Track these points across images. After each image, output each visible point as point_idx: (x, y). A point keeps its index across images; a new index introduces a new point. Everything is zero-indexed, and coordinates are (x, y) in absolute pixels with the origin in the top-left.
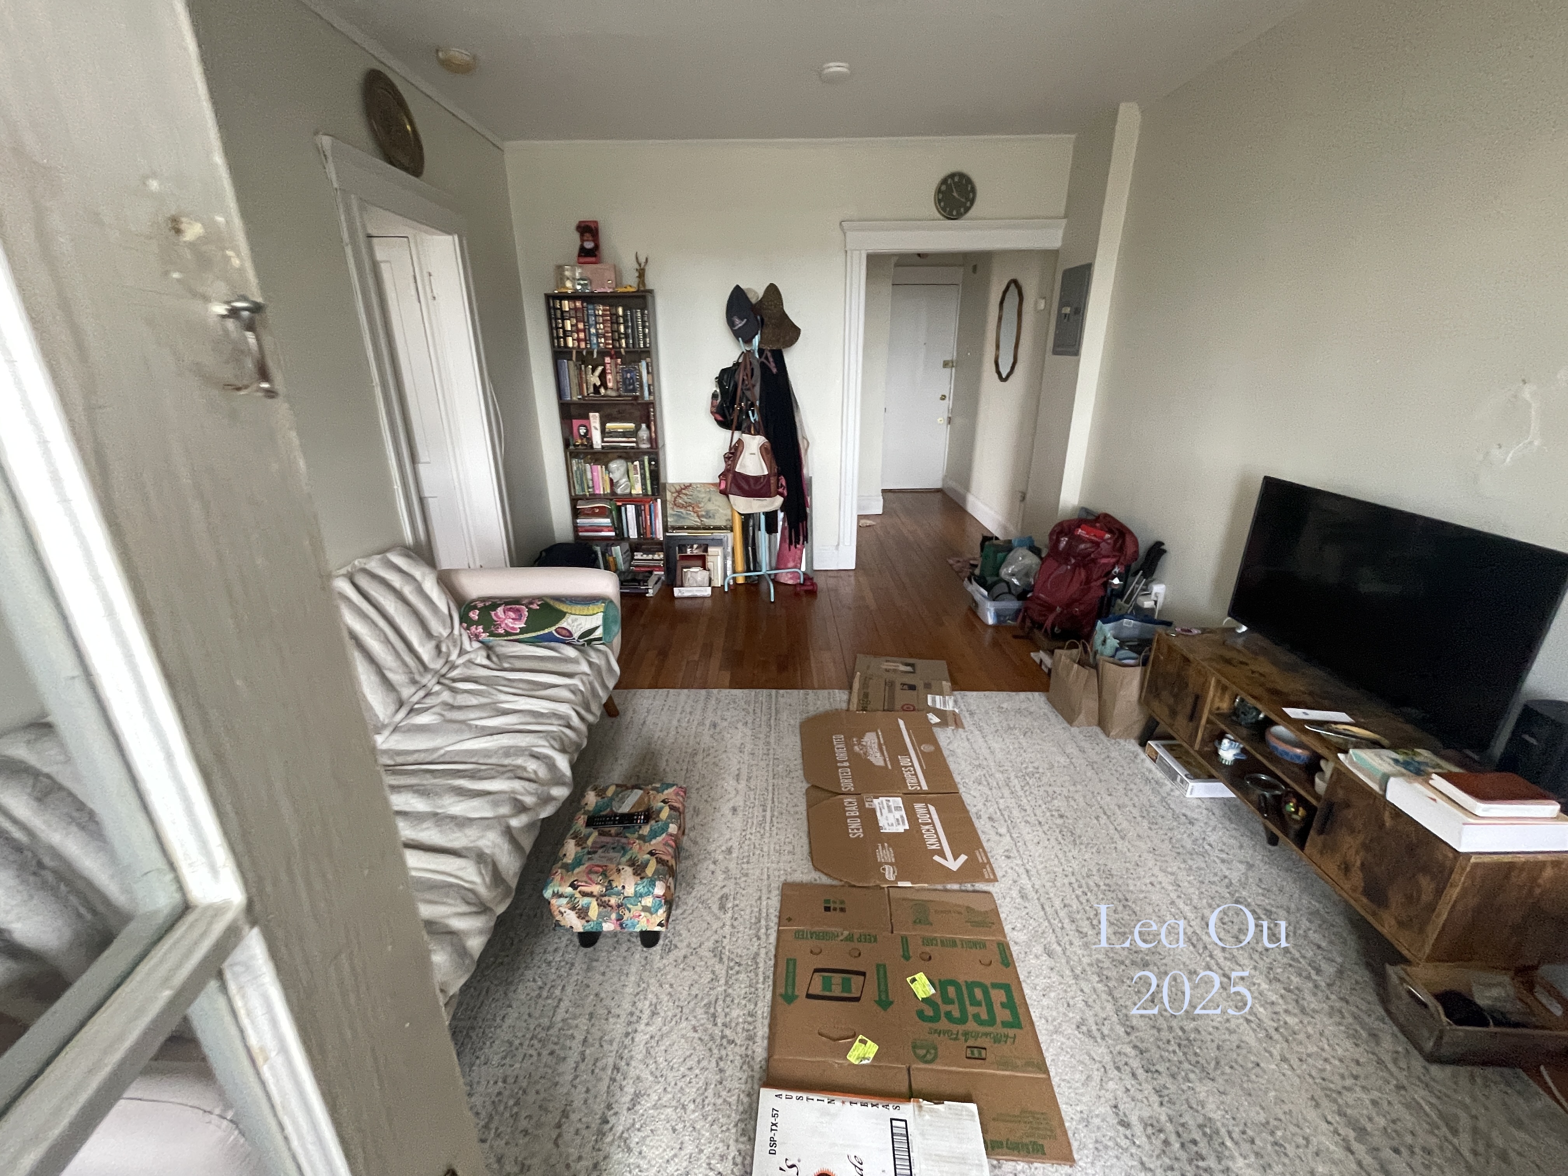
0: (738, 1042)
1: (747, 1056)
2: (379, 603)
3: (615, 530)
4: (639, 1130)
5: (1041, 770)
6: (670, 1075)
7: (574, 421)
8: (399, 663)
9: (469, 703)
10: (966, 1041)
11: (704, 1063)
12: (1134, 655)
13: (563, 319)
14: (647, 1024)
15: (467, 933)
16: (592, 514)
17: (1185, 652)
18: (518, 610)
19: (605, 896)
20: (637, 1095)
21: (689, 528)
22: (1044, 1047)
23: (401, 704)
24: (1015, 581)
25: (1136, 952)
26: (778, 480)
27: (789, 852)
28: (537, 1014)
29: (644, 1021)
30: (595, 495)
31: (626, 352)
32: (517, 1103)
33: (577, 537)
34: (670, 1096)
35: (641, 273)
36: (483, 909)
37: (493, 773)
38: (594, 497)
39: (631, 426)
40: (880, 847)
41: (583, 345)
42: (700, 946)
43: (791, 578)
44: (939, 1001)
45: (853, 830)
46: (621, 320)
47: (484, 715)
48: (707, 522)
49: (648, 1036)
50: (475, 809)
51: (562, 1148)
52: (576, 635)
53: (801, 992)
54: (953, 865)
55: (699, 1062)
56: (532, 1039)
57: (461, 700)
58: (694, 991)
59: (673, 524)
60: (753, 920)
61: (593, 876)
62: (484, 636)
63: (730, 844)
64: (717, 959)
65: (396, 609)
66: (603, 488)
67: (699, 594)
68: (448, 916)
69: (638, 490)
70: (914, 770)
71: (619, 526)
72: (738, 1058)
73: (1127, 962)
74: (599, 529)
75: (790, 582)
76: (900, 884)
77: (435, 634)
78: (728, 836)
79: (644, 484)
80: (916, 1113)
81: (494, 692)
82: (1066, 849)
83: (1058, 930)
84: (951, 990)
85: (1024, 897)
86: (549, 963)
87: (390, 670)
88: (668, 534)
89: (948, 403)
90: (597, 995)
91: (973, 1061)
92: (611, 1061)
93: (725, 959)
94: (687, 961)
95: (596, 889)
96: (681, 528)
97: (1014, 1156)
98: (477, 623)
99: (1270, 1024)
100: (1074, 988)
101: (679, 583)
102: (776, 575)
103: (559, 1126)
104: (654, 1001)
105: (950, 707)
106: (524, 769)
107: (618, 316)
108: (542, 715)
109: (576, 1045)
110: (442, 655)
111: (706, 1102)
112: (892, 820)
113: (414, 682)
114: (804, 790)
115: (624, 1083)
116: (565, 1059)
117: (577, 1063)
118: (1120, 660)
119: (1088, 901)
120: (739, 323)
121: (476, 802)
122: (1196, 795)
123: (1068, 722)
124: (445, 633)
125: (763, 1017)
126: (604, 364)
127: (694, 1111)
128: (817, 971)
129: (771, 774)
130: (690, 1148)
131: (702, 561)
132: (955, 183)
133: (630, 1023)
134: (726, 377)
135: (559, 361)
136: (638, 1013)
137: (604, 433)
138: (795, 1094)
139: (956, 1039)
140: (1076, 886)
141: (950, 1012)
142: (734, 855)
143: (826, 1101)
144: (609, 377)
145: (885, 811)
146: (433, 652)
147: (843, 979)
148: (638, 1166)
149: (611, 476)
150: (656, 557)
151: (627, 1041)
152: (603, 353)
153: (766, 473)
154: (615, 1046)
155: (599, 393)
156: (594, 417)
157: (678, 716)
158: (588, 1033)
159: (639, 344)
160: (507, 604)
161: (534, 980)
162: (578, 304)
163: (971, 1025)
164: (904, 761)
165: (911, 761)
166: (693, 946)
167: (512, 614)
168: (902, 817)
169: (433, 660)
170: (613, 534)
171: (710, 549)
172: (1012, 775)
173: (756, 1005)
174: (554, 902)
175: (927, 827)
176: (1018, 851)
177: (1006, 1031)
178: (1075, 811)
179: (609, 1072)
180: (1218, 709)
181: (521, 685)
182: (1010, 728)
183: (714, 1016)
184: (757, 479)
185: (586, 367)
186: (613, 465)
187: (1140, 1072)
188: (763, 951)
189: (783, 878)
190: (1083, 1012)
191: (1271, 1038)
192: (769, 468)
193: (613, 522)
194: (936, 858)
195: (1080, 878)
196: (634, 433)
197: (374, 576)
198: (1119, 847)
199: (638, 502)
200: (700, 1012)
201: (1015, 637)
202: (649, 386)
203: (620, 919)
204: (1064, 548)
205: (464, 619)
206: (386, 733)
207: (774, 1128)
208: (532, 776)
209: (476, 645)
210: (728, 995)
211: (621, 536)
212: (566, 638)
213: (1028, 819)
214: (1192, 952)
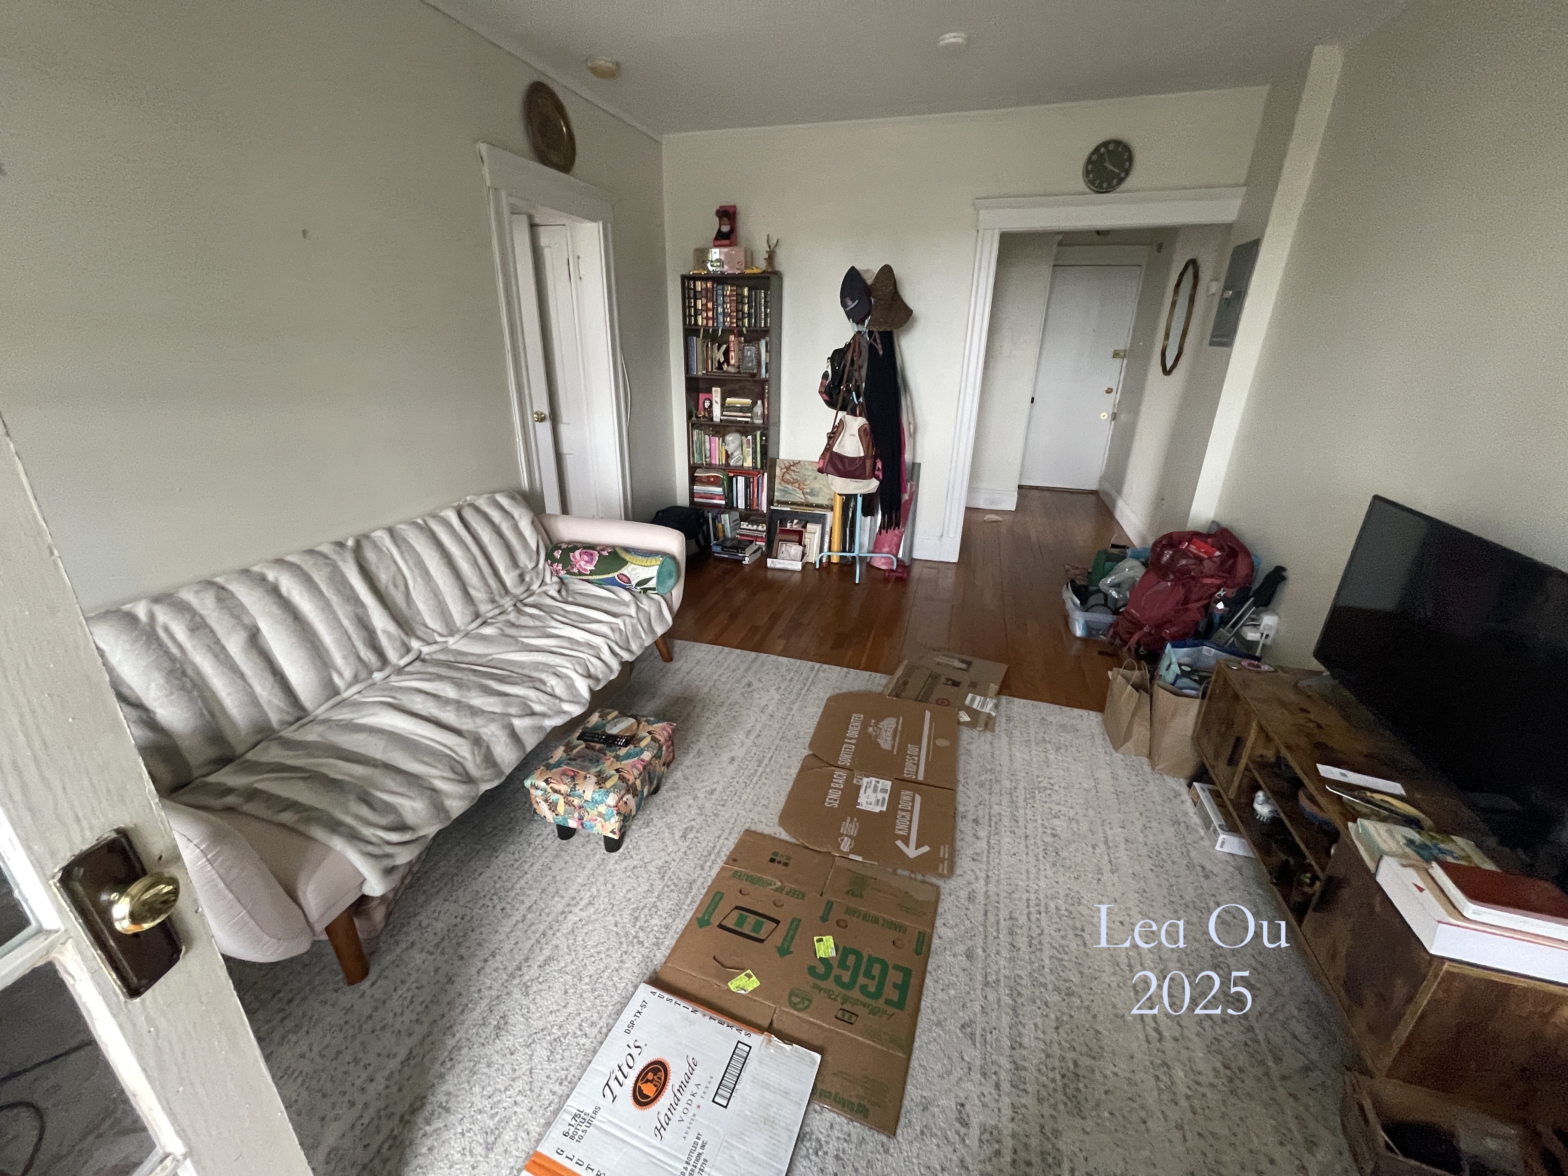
0: (646, 944)
1: (648, 957)
2: (477, 533)
3: (726, 498)
4: (540, 983)
5: (1056, 787)
6: (581, 952)
7: (700, 395)
8: (482, 584)
9: (526, 624)
10: (842, 1004)
11: (611, 952)
12: (1196, 685)
13: (695, 299)
14: (581, 910)
15: (448, 795)
16: (708, 482)
17: (1237, 687)
18: (592, 555)
19: (570, 795)
20: (550, 959)
21: (793, 504)
22: (918, 1032)
23: (477, 615)
24: (1114, 594)
25: (1064, 980)
26: (875, 464)
27: (763, 805)
28: (505, 878)
29: (580, 907)
30: (711, 464)
31: (747, 331)
32: (464, 936)
33: (692, 502)
34: (574, 967)
35: (771, 257)
36: (467, 779)
37: (519, 680)
38: (710, 467)
39: (748, 401)
40: (848, 821)
41: (710, 323)
42: (651, 862)
43: (884, 564)
44: (835, 964)
45: (830, 799)
46: (746, 300)
47: (533, 635)
48: (811, 499)
49: (577, 919)
50: (489, 704)
51: (481, 977)
52: (634, 583)
53: (716, 920)
54: (912, 852)
55: (608, 950)
56: (494, 894)
57: (524, 621)
58: (629, 896)
59: (779, 499)
60: (705, 853)
61: (564, 778)
62: (562, 573)
63: (715, 786)
64: (660, 876)
65: (490, 540)
66: (718, 459)
67: (790, 567)
68: (435, 777)
69: (749, 463)
70: (919, 760)
71: (729, 495)
72: (640, 956)
73: (1050, 987)
74: (712, 496)
75: (884, 567)
76: (851, 856)
77: (521, 565)
78: (716, 780)
79: (754, 458)
80: (764, 1044)
81: (548, 618)
82: (1042, 867)
83: (991, 938)
84: (851, 960)
85: (971, 898)
86: (529, 844)
87: (474, 588)
88: (772, 507)
89: (1115, 397)
90: (554, 877)
91: (840, 1022)
92: (542, 927)
93: (666, 878)
94: (636, 871)
95: (564, 788)
96: (786, 503)
97: (837, 1108)
98: (559, 561)
99: (1182, 1089)
100: (979, 992)
101: (774, 554)
102: (871, 558)
103: (486, 961)
104: (595, 894)
105: (988, 708)
106: (544, 683)
107: (743, 297)
108: (578, 643)
109: (523, 909)
110: (524, 583)
111: (600, 980)
112: (873, 799)
113: (493, 601)
114: (803, 756)
115: (545, 947)
116: (510, 916)
117: (518, 921)
118: (1181, 689)
119: (1038, 920)
120: (851, 305)
121: (492, 700)
122: (1226, 849)
123: (1114, 748)
124: (530, 566)
125: (675, 932)
126: (727, 342)
127: (587, 984)
128: (737, 908)
129: (780, 735)
130: (571, 1009)
131: (799, 537)
132: (1109, 151)
133: (569, 905)
134: (837, 357)
135: (689, 338)
136: (578, 899)
137: (723, 405)
138: (666, 996)
139: (835, 999)
140: (1032, 903)
141: (841, 976)
142: (714, 797)
143: (691, 1009)
144: (732, 354)
145: (870, 791)
146: (517, 580)
147: (757, 920)
148: (528, 1008)
149: (726, 448)
150: (760, 528)
151: (561, 918)
152: (728, 331)
153: (862, 454)
154: (549, 919)
155: (722, 369)
156: (716, 391)
157: (721, 671)
158: (535, 903)
159: (760, 323)
160: (584, 548)
161: (513, 854)
162: (709, 285)
163: (856, 994)
164: (912, 749)
165: (920, 752)
166: (646, 860)
167: (586, 558)
168: (884, 799)
169: (515, 587)
170: (723, 502)
171: (809, 526)
172: (1022, 785)
173: (674, 921)
174: (533, 791)
175: (904, 814)
176: (988, 857)
177: (886, 1007)
178: (1074, 833)
179: (538, 935)
180: (1262, 756)
181: (573, 617)
182: (1044, 740)
183: (636, 919)
184: (852, 460)
185: (712, 345)
186: (729, 438)
187: (1006, 1087)
188: (701, 880)
189: (747, 826)
190: (975, 1014)
191: (1176, 1103)
192: (866, 450)
193: (724, 490)
194: (899, 843)
195: (1042, 897)
196: (750, 409)
197: (478, 510)
198: (1104, 878)
199: (749, 475)
200: (626, 914)
201: (1101, 653)
202: (766, 364)
203: (581, 819)
204: (1167, 562)
205: (549, 556)
206: (457, 637)
207: (638, 1014)
208: (549, 690)
209: (555, 579)
210: (655, 906)
211: (730, 506)
212: (625, 584)
213: (1016, 830)
214: (1130, 998)
